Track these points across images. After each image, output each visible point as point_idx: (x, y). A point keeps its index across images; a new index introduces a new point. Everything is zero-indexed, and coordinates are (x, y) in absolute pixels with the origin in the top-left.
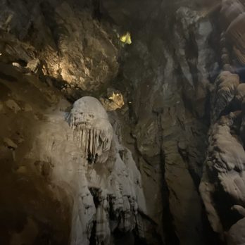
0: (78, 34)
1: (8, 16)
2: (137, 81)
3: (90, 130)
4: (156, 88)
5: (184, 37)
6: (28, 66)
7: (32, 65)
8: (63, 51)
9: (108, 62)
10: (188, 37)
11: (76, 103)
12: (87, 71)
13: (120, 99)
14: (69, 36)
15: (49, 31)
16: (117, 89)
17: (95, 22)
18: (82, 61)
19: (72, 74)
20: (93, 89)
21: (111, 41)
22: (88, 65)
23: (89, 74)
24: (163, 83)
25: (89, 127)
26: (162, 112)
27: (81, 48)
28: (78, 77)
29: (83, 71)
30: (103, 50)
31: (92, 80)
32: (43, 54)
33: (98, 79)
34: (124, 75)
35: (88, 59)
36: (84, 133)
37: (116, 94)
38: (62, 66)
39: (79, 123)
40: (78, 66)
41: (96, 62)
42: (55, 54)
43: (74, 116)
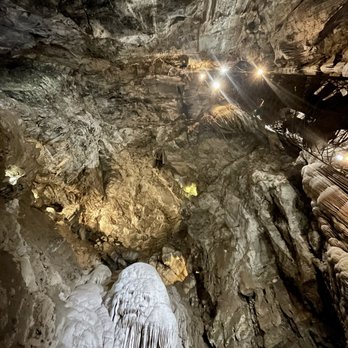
0: (132, 179)
1: (62, 159)
2: (207, 242)
3: (143, 327)
4: (238, 256)
5: (266, 198)
6: (63, 212)
7: (68, 211)
8: (111, 195)
9: (164, 211)
10: (270, 199)
11: (125, 272)
12: (135, 220)
13: (180, 265)
14: (122, 181)
15: (100, 175)
16: (176, 249)
17: (154, 170)
18: (131, 208)
19: (113, 222)
20: (140, 247)
21: (170, 189)
22: (137, 214)
23: (136, 224)
24: (248, 250)
25: (142, 320)
26: (254, 296)
27: (134, 193)
28: (121, 227)
29: (130, 220)
30: (160, 198)
31: (139, 232)
32: (85, 198)
33: (148, 232)
34: (189, 232)
35: (139, 206)
36: (133, 333)
37: (175, 256)
38: (104, 211)
39: (126, 312)
40: (124, 214)
41: (149, 211)
42: (99, 198)
43: (119, 296)
